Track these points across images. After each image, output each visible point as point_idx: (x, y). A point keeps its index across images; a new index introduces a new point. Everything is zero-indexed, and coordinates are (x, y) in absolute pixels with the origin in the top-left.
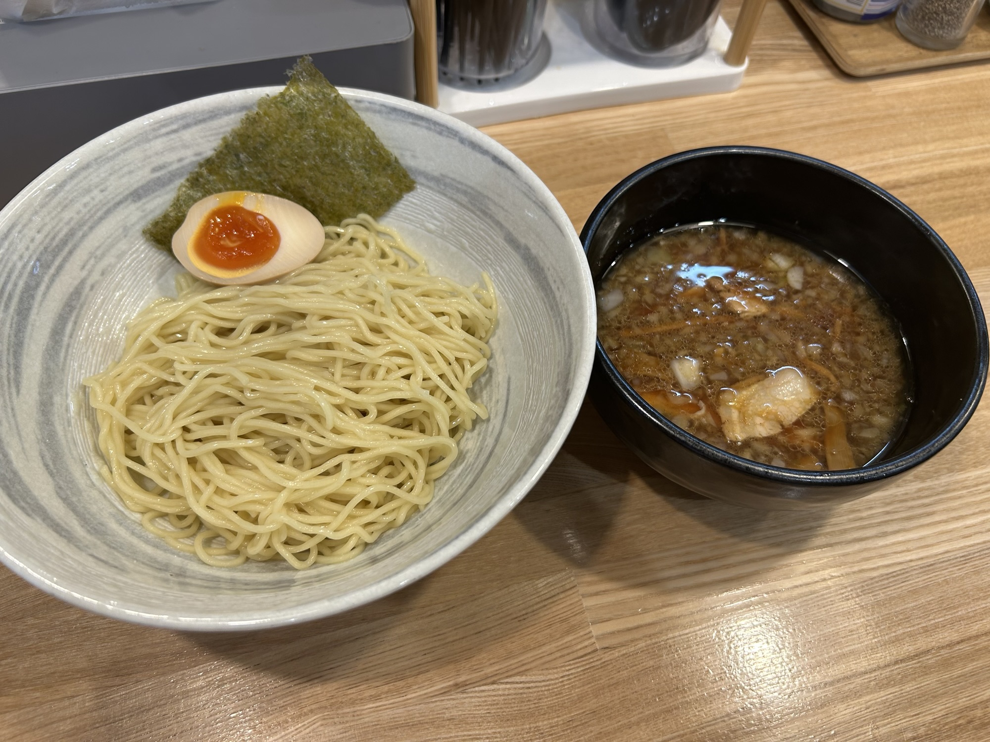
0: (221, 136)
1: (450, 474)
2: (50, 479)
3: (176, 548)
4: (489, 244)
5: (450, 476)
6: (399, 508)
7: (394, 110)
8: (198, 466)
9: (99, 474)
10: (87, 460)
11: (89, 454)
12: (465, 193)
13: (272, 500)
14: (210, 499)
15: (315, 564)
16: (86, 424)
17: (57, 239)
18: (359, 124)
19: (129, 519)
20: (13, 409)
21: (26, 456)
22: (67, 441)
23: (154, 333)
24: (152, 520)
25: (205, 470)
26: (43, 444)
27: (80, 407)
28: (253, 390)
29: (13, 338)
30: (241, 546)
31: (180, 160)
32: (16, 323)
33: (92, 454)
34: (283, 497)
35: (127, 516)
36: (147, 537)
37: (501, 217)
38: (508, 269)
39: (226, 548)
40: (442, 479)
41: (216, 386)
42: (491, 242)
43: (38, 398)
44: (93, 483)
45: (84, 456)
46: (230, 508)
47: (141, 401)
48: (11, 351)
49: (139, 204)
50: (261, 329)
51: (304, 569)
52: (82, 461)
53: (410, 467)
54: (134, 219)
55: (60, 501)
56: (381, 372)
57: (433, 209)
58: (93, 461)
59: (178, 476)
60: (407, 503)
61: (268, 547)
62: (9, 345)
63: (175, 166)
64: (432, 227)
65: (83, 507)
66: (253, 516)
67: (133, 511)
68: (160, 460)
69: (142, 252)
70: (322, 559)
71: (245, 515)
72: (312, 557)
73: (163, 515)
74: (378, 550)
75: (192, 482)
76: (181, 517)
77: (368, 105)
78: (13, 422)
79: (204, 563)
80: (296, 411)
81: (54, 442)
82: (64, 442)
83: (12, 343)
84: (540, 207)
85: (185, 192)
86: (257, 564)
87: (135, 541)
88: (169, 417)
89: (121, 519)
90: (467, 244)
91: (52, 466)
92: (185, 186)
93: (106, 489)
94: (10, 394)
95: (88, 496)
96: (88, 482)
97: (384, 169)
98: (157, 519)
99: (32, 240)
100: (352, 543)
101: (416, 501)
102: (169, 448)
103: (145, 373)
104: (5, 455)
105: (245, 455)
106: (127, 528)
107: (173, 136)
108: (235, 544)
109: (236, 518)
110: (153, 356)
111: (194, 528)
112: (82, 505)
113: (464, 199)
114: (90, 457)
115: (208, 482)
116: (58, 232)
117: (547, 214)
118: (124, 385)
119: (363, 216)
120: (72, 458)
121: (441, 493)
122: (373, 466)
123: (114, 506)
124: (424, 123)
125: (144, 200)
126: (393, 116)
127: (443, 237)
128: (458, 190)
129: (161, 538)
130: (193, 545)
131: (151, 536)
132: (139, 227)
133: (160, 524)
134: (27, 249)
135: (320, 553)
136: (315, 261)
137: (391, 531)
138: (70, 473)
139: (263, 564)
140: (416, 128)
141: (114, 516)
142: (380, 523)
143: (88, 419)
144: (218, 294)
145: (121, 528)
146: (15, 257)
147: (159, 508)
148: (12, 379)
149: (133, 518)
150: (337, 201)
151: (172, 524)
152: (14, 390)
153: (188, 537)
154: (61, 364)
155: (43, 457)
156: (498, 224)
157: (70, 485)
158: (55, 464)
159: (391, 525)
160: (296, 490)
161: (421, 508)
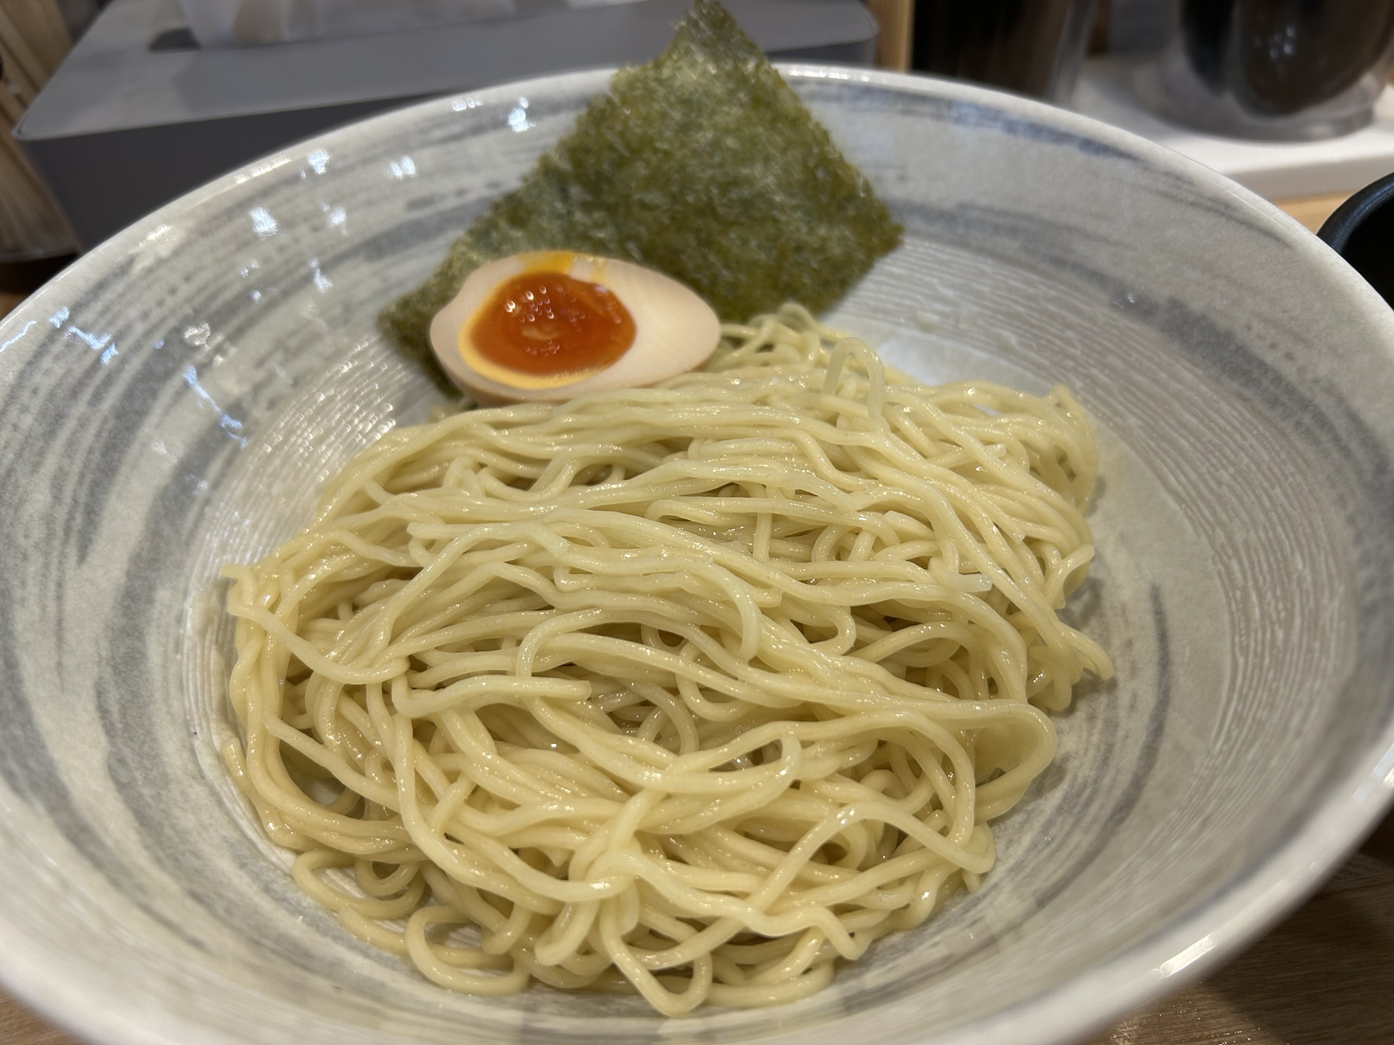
0: (538, 154)
1: (1029, 807)
2: (103, 739)
3: (362, 938)
4: (1070, 326)
5: (1029, 813)
6: (914, 877)
7: (867, 91)
8: (436, 743)
9: (220, 758)
10: (200, 725)
11: (206, 715)
12: (1013, 231)
13: (601, 821)
14: (454, 817)
15: (705, 1007)
16: (214, 658)
17: (220, 300)
18: (798, 120)
19: (265, 859)
20: (60, 585)
21: (62, 681)
22: (165, 679)
23: (375, 478)
24: (317, 870)
25: (450, 749)
26: (109, 669)
27: (208, 622)
28: (574, 571)
29: (96, 456)
30: (519, 944)
31: (461, 193)
32: (110, 432)
33: (213, 716)
34: (634, 812)
35: (260, 853)
36: (299, 903)
37: (1102, 259)
38: (1120, 365)
39: (480, 949)
40: (1009, 822)
41: (495, 566)
42: (1074, 319)
43: (123, 581)
44: (200, 771)
45: (195, 717)
46: (501, 839)
47: (332, 613)
48: (88, 479)
49: (378, 265)
50: (592, 475)
51: (680, 1016)
52: (187, 724)
53: (939, 779)
54: (363, 292)
55: (111, 785)
56: (862, 545)
57: (935, 281)
58: (213, 731)
59: (388, 767)
60: (941, 862)
61: (586, 950)
62: (85, 466)
63: (450, 203)
64: (934, 318)
65: (164, 811)
66: (557, 860)
67: (278, 845)
68: (353, 729)
69: (373, 358)
70: (724, 994)
71: (539, 860)
72: (700, 987)
73: (344, 863)
74: (872, 979)
75: (417, 773)
76: (382, 870)
77: (814, 87)
78: (52, 608)
79: (425, 979)
80: (669, 615)
81: (136, 673)
82: (157, 677)
83: (93, 466)
84: (1209, 210)
85: (463, 254)
86: (555, 997)
87: (265, 905)
88: (382, 636)
89: (247, 857)
90: (1013, 340)
91: (115, 715)
92: (464, 243)
93: (229, 793)
94: (63, 555)
95: (183, 793)
96: (191, 767)
97: (841, 207)
98: (328, 872)
99: (173, 291)
100: (807, 952)
101: (961, 859)
102: (374, 700)
103: (347, 550)
104: (11, 665)
105: (545, 715)
106: (256, 877)
107: (454, 146)
108: (507, 935)
109: (515, 865)
110: (370, 517)
111: (409, 900)
112: (162, 806)
113: (1010, 245)
114: (208, 721)
115: (452, 776)
116: (225, 287)
117: (1230, 218)
118: (300, 573)
119: (791, 307)
120: (168, 713)
121: (1018, 851)
122: (852, 760)
123: (237, 827)
124: (926, 108)
125: (388, 260)
126: (864, 104)
127: (957, 335)
128: (997, 229)
129: (332, 910)
130: (402, 935)
131: (307, 902)
132: (372, 310)
133: (333, 881)
134: (160, 303)
135: (717, 980)
136: (702, 368)
137: (896, 938)
138: (154, 740)
139: (571, 998)
140: (909, 120)
141: (232, 846)
142: (871, 911)
143: (221, 648)
144: (508, 414)
145: (242, 873)
146: (133, 313)
147: (334, 840)
148: (76, 529)
149: (274, 859)
150: (743, 278)
151: (360, 886)
152: (72, 552)
153: (393, 920)
154: (185, 533)
155: (100, 694)
156: (1097, 277)
157: (146, 763)
158: (124, 713)
159: (897, 920)
160: (669, 797)
161: (972, 881)
